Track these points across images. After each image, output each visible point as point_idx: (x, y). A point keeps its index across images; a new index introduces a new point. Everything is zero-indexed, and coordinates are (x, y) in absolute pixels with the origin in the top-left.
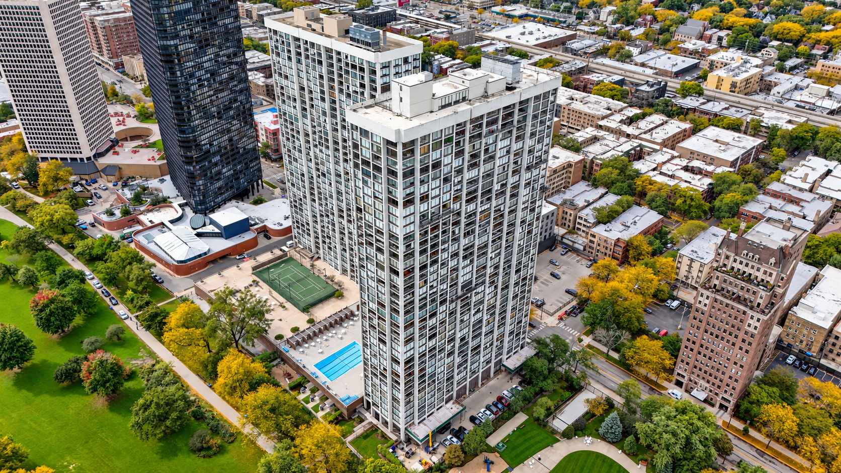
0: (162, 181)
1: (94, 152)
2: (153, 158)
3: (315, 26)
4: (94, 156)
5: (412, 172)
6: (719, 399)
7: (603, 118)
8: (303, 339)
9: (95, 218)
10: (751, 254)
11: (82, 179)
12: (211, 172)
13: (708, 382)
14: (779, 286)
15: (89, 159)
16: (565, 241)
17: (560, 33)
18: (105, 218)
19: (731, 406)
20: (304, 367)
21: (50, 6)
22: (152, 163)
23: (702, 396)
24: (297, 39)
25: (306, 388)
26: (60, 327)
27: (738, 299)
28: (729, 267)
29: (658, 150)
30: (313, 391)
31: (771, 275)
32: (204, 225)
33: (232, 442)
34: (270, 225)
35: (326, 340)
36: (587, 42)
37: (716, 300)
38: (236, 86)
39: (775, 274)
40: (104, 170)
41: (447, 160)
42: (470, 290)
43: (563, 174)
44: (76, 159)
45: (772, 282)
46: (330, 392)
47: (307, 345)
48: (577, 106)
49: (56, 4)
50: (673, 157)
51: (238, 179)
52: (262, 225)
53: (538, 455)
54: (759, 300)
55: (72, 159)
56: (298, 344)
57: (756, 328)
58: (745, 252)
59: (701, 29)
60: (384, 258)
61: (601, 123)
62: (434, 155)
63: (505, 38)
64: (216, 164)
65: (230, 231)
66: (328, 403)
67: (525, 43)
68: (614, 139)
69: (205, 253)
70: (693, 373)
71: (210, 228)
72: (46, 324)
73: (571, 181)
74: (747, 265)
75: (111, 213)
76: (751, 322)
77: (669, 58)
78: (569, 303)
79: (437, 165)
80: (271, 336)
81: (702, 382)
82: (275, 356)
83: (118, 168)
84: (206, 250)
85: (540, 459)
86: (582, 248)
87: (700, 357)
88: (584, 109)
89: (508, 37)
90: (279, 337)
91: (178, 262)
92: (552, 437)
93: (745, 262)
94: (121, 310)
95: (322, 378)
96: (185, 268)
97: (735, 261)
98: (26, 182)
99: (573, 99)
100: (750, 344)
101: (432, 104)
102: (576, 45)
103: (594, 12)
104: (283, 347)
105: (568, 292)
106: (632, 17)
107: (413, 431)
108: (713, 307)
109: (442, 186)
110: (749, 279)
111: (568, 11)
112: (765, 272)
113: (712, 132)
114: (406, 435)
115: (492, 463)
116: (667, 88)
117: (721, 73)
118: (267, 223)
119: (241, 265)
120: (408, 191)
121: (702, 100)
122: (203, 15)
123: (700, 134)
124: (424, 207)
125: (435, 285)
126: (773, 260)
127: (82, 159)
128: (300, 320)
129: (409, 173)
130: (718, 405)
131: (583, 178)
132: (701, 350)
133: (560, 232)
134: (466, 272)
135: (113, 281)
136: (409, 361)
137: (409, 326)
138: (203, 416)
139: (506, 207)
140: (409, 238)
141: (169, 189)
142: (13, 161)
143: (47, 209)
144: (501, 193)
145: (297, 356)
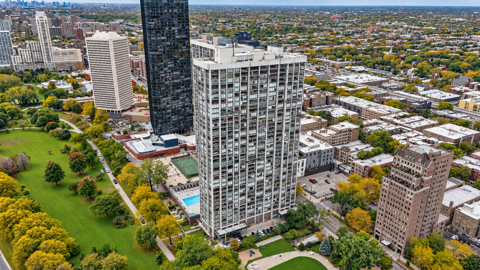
0: (147, 123)
1: (122, 109)
2: (147, 114)
3: (210, 42)
4: (122, 111)
5: (217, 87)
6: (396, 246)
7: (384, 115)
8: (181, 187)
9: (112, 135)
10: (410, 157)
11: (114, 121)
12: (166, 117)
13: (391, 235)
14: (425, 176)
15: (119, 112)
16: (340, 168)
17: (378, 79)
18: (116, 134)
19: (403, 251)
20: (177, 199)
21: (114, 41)
22: (146, 115)
23: (387, 243)
24: (201, 47)
25: (176, 209)
26: (79, 170)
27: (403, 182)
28: (400, 165)
29: (410, 131)
30: (179, 210)
31: (420, 169)
32: (158, 140)
33: (133, 224)
34: (188, 144)
35: (192, 190)
36: (394, 84)
37: (391, 183)
38: (183, 78)
39: (421, 168)
40: (124, 117)
41: (237, 85)
42: (254, 161)
43: (346, 134)
44: (113, 111)
45: (421, 173)
46: (185, 210)
47: (182, 191)
48: (372, 109)
49: (116, 41)
50: (419, 135)
51: (179, 123)
52: (184, 144)
53: (281, 254)
54: (414, 183)
55: (112, 111)
56: (178, 190)
57: (411, 199)
58: (407, 156)
59: (467, 81)
60: (205, 131)
61: (382, 117)
62: (230, 81)
63: (346, 79)
64: (169, 113)
65: (168, 143)
66: (183, 216)
67: (356, 82)
68: (386, 125)
69: (153, 151)
70: (384, 230)
71: (160, 142)
72: (73, 167)
73: (351, 139)
74: (408, 164)
75: (119, 133)
76: (408, 195)
77: (441, 93)
78: (330, 194)
79: (231, 85)
80: (168, 185)
81: (388, 236)
82: (167, 195)
83: (130, 117)
84: (154, 150)
85: (280, 256)
86: (348, 172)
87: (386, 219)
88: (375, 110)
89: (348, 79)
90: (171, 186)
91: (139, 153)
92: (293, 248)
93: (407, 161)
94: (107, 169)
95: (184, 204)
96: (141, 156)
97: (403, 162)
98: (90, 120)
99: (371, 106)
100: (409, 209)
101: (232, 59)
102: (385, 85)
103: (404, 71)
104: (171, 190)
105: (331, 189)
106: (425, 74)
107: (218, 232)
108: (391, 188)
109: (234, 98)
110: (409, 171)
111: (389, 70)
112: (417, 167)
113: (449, 126)
114: (215, 233)
115: (254, 253)
116: (432, 106)
117: (469, 100)
118: (187, 143)
119: (166, 158)
120: (215, 96)
121: (450, 112)
122: (171, 43)
123: (441, 126)
124: (224, 106)
125: (231, 150)
126: (420, 160)
127: (116, 112)
128: (183, 180)
129: (215, 87)
130: (396, 250)
131: (359, 139)
132: (387, 214)
133: (338, 163)
134: (252, 150)
135: (108, 156)
136: (217, 190)
137: (216, 169)
138: (124, 212)
139: (276, 120)
140: (216, 120)
141: (149, 126)
142: (86, 109)
143: (93, 127)
144: (272, 111)
145: (176, 194)
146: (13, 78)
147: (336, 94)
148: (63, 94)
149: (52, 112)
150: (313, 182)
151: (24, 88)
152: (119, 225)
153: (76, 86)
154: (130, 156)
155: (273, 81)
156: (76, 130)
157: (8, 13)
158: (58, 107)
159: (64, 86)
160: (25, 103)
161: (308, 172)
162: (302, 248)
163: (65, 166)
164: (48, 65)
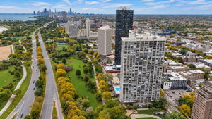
2: (114, 58)
4: (106, 55)
9: (101, 63)
11: (103, 59)
16: (189, 89)
20: (114, 88)
27: (203, 95)
32: (115, 67)
37: (198, 95)
40: (107, 58)
46: (115, 92)
56: (116, 85)
62: (132, 45)
66: (114, 94)
70: (195, 116)
75: (103, 63)
76: (204, 101)
79: (132, 47)
81: (196, 118)
84: (112, 70)
86: (192, 91)
90: (113, 83)
95: (115, 90)
96: (107, 71)
101: (135, 38)
105: (180, 97)
107: (124, 101)
108: (198, 97)
110: (207, 91)
115: (135, 112)
120: (126, 51)
124: (129, 54)
127: (104, 55)
129: (126, 47)
133: (189, 87)
134: (140, 73)
135: (96, 70)
136: (124, 85)
137: (125, 77)
138: (95, 88)
139: (151, 62)
140: (125, 59)
141: (114, 62)
142: (95, 53)
143: (95, 60)
144: (150, 59)
145: (114, 86)
146: (76, 41)
147: (205, 58)
148: (89, 48)
149: (84, 53)
150: (173, 93)
151: (78, 45)
152: (92, 92)
153: (95, 45)
154: (104, 71)
155: (151, 47)
156: (90, 60)
157: (82, 18)
158: (86, 52)
159: (91, 45)
160: (77, 50)
161: (172, 88)
162: (155, 115)
163: (82, 71)
164: (88, 38)
